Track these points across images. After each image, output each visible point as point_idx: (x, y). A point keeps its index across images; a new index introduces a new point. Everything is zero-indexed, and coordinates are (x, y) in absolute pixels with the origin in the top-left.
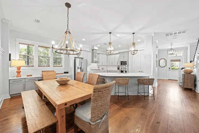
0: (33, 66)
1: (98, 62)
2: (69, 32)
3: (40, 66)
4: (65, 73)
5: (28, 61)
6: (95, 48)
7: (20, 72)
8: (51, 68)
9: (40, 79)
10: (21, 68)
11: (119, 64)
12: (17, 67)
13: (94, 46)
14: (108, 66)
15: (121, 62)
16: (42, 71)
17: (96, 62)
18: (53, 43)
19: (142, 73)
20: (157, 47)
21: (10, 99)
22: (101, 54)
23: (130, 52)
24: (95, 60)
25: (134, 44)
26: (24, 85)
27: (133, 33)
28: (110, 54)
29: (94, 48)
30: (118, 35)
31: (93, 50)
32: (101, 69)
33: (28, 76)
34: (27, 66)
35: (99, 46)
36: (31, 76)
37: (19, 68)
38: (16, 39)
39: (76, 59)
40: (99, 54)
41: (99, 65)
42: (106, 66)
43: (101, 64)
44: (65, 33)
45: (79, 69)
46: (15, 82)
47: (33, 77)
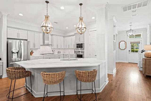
1: (52, 45)
11: (75, 47)
14: (65, 49)
15: (77, 44)
22: (55, 35)
27: (81, 4)
41: (53, 48)
43: (56, 48)
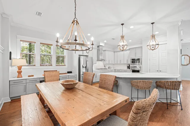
0: (35, 65)
1: (104, 60)
2: (77, 22)
3: (42, 66)
4: (68, 72)
5: (30, 60)
6: (101, 44)
7: (21, 72)
8: (54, 67)
9: (43, 80)
10: (22, 68)
11: (130, 62)
12: (18, 67)
13: (100, 42)
14: (115, 64)
16: (44, 71)
17: (102, 60)
18: (58, 35)
19: (160, 73)
20: (181, 40)
21: (10, 102)
22: (107, 50)
23: (149, 46)
24: (101, 57)
25: (153, 36)
26: (25, 86)
27: (153, 23)
28: (123, 50)
29: (99, 44)
30: (132, 27)
31: (98, 47)
32: (107, 68)
33: (29, 76)
34: (28, 66)
35: (105, 41)
36: (33, 76)
37: (20, 68)
38: (17, 35)
39: (81, 56)
40: (105, 50)
41: (105, 63)
42: (113, 64)
43: (108, 63)
44: (73, 23)
45: (84, 68)
46: (16, 83)
47: (34, 77)
